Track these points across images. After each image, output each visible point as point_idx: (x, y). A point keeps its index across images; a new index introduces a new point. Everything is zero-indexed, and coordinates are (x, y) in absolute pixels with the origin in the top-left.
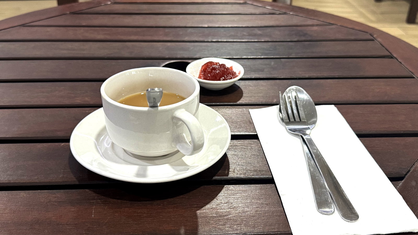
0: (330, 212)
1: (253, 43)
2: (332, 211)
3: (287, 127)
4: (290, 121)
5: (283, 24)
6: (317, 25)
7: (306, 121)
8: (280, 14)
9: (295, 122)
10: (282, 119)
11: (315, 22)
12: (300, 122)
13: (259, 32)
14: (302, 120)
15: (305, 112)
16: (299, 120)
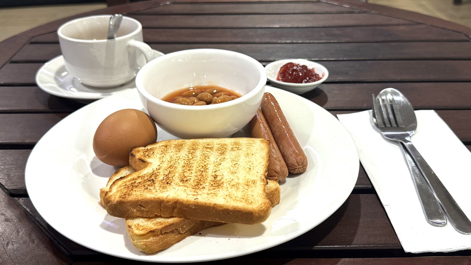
0: (443, 223)
1: (333, 44)
2: (444, 222)
3: (382, 133)
4: (386, 127)
5: (364, 23)
6: (404, 25)
7: (404, 127)
8: (359, 13)
9: (391, 128)
10: (377, 125)
11: (401, 21)
12: (398, 128)
13: (338, 32)
14: (399, 126)
15: (402, 117)
16: (396, 126)
